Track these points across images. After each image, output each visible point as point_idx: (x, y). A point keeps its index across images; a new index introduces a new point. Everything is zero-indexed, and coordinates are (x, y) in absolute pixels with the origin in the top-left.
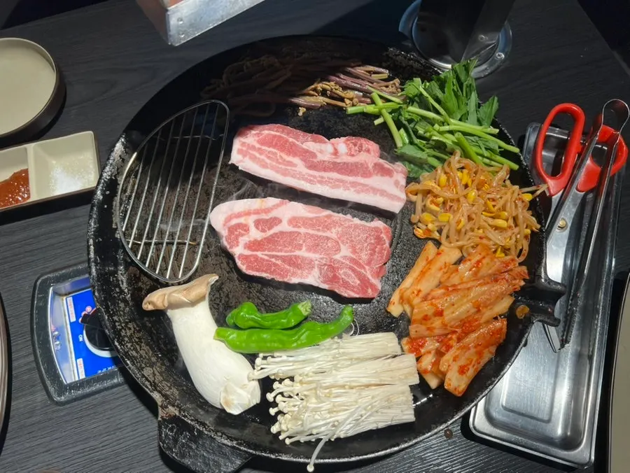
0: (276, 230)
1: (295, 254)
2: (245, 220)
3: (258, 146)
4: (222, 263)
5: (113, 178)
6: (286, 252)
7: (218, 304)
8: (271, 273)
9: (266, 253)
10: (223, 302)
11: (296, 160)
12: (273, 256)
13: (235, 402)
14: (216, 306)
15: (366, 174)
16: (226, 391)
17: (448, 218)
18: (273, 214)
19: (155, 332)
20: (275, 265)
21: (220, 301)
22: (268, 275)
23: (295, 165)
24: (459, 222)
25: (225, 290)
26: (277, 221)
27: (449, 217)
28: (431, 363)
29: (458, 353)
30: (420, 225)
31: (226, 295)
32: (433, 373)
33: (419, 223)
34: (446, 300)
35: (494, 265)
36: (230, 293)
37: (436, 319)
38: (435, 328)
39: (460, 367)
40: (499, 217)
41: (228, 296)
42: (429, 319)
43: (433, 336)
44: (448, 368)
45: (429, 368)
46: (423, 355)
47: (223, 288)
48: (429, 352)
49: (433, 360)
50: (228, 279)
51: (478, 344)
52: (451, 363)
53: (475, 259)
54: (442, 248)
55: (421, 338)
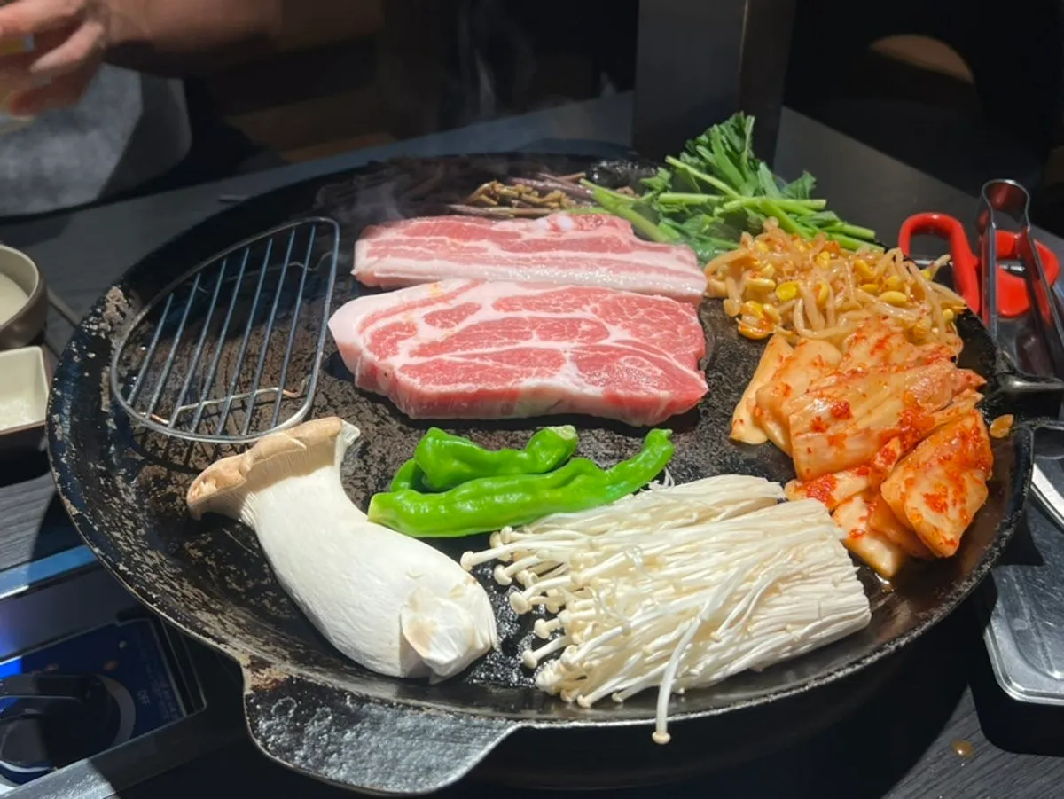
0: (471, 320)
1: (517, 346)
2: (404, 317)
3: (405, 238)
4: (361, 412)
5: (103, 335)
6: (498, 346)
7: (365, 479)
8: (476, 381)
9: (459, 352)
10: (374, 472)
11: (484, 243)
12: (475, 356)
13: (441, 628)
14: (358, 483)
15: (619, 248)
16: (413, 604)
17: (795, 289)
18: (463, 299)
19: (213, 564)
20: (483, 368)
21: (368, 472)
22: (470, 385)
23: (485, 250)
24: (817, 288)
25: (375, 452)
26: (470, 309)
27: (797, 286)
28: (862, 519)
29: (910, 475)
30: (746, 318)
31: (378, 459)
32: (876, 533)
33: (744, 317)
34: (847, 388)
35: (913, 351)
36: (387, 456)
37: (839, 427)
38: (845, 436)
39: (927, 496)
40: (887, 288)
41: (383, 460)
42: (828, 427)
43: (847, 468)
44: (904, 497)
45: (862, 527)
46: (839, 505)
47: (371, 450)
48: (849, 500)
49: (865, 513)
50: (379, 434)
51: (944, 458)
52: (903, 490)
53: (874, 338)
54: (803, 340)
55: (821, 475)
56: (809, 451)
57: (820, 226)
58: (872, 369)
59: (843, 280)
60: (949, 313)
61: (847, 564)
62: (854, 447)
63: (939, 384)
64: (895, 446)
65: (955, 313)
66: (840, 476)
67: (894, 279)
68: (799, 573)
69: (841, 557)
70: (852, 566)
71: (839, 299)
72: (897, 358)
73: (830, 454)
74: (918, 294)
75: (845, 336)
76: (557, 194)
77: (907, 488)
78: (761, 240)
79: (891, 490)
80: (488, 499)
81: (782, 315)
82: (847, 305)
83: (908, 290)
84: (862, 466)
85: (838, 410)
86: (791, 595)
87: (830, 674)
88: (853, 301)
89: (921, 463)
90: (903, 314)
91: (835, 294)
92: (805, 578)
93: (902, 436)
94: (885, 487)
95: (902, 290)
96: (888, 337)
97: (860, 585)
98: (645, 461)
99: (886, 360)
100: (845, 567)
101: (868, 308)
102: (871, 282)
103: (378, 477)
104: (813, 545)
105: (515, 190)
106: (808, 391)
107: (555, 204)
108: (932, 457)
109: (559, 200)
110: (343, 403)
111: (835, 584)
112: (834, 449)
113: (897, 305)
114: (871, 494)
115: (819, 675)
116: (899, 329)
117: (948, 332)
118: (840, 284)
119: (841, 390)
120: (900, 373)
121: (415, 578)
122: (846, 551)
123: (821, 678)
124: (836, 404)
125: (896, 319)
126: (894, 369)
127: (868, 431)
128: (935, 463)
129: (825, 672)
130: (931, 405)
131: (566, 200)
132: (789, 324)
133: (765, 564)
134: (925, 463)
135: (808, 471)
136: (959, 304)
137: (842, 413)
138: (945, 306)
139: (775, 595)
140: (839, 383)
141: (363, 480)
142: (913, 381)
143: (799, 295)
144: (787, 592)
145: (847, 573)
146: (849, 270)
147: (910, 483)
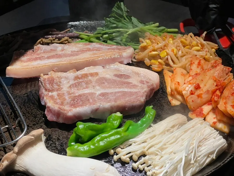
27: (166, 52)
28: (214, 118)
29: (224, 101)
30: (153, 66)
31: (57, 139)
32: (220, 121)
33: (152, 65)
34: (196, 79)
35: (208, 64)
36: (59, 137)
37: (198, 92)
38: (202, 94)
39: (231, 106)
40: (193, 46)
41: (58, 139)
42: (195, 92)
43: (205, 104)
44: (225, 107)
45: (215, 120)
46: (206, 116)
47: (52, 137)
48: (208, 114)
49: (215, 116)
50: (52, 131)
51: (232, 93)
52: (224, 106)
53: (196, 62)
54: (175, 68)
55: (198, 108)
56: (193, 101)
57: (160, 32)
58: (201, 72)
59: (179, 46)
60: (214, 50)
61: (215, 132)
62: (205, 97)
63: (222, 72)
64: (218, 93)
65: (215, 49)
66: (203, 107)
67: (194, 43)
68: (204, 139)
69: (213, 131)
70: (217, 132)
71: (180, 53)
72: (205, 67)
73: (199, 101)
74: (203, 46)
75: (186, 64)
76: (66, 38)
77: (225, 105)
78: (147, 39)
79: (221, 106)
80: (106, 140)
81: (164, 62)
82: (183, 54)
83: (200, 45)
84: (209, 102)
85: (196, 87)
86: (205, 146)
87: (226, 161)
88: (184, 52)
89: (226, 96)
90: (201, 53)
91: (179, 52)
92: (206, 139)
93: (219, 89)
94: (219, 106)
95: (198, 46)
96: (200, 61)
97: (221, 137)
98: (149, 117)
99: (202, 68)
100: (216, 133)
101: (189, 54)
102: (187, 45)
103: (60, 144)
104: (204, 130)
105: (49, 40)
106: (185, 83)
107: (67, 42)
108: (229, 94)
109: (67, 40)
110: (33, 125)
111: (215, 138)
112: (200, 99)
113: (198, 51)
114: (215, 110)
115: (223, 162)
116: (201, 58)
117: (215, 56)
118: (178, 48)
119: (195, 80)
120: (209, 72)
121: (94, 169)
122: (213, 128)
123: (224, 163)
124: (195, 85)
125: (200, 55)
126: (207, 70)
127: (208, 91)
128: (230, 96)
129: (224, 161)
130: (222, 79)
131: (70, 40)
132: (168, 65)
133: (194, 139)
134: (227, 96)
135: (194, 107)
136: (216, 46)
137: (198, 87)
138: (212, 48)
139: (200, 147)
140: (193, 79)
141: (55, 147)
142: (214, 73)
143: (168, 54)
144: (203, 145)
145: (216, 135)
146: (180, 42)
147: (225, 103)
